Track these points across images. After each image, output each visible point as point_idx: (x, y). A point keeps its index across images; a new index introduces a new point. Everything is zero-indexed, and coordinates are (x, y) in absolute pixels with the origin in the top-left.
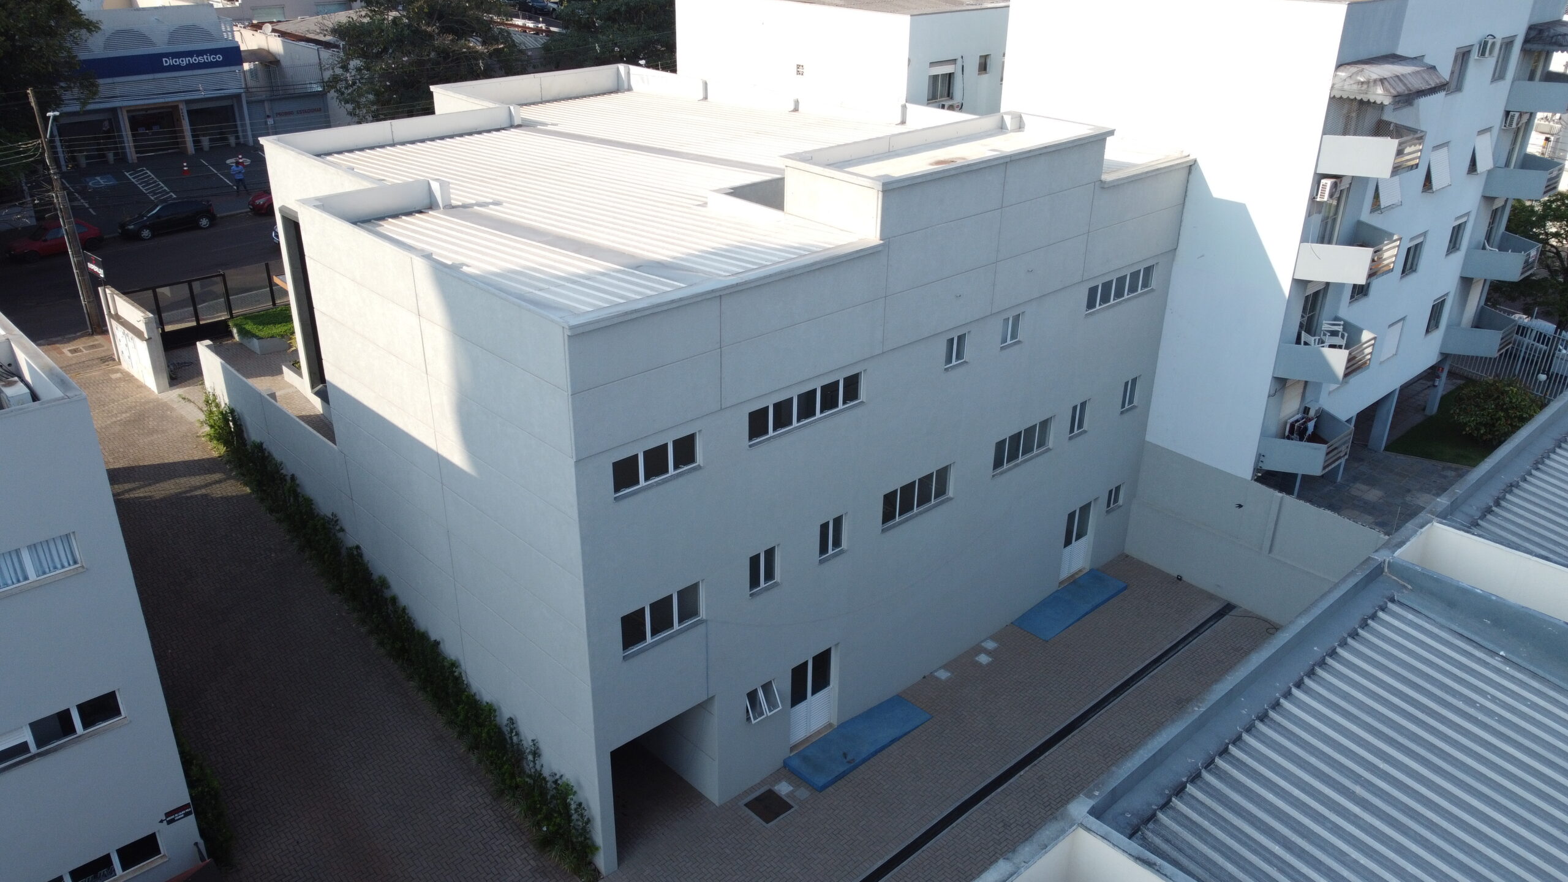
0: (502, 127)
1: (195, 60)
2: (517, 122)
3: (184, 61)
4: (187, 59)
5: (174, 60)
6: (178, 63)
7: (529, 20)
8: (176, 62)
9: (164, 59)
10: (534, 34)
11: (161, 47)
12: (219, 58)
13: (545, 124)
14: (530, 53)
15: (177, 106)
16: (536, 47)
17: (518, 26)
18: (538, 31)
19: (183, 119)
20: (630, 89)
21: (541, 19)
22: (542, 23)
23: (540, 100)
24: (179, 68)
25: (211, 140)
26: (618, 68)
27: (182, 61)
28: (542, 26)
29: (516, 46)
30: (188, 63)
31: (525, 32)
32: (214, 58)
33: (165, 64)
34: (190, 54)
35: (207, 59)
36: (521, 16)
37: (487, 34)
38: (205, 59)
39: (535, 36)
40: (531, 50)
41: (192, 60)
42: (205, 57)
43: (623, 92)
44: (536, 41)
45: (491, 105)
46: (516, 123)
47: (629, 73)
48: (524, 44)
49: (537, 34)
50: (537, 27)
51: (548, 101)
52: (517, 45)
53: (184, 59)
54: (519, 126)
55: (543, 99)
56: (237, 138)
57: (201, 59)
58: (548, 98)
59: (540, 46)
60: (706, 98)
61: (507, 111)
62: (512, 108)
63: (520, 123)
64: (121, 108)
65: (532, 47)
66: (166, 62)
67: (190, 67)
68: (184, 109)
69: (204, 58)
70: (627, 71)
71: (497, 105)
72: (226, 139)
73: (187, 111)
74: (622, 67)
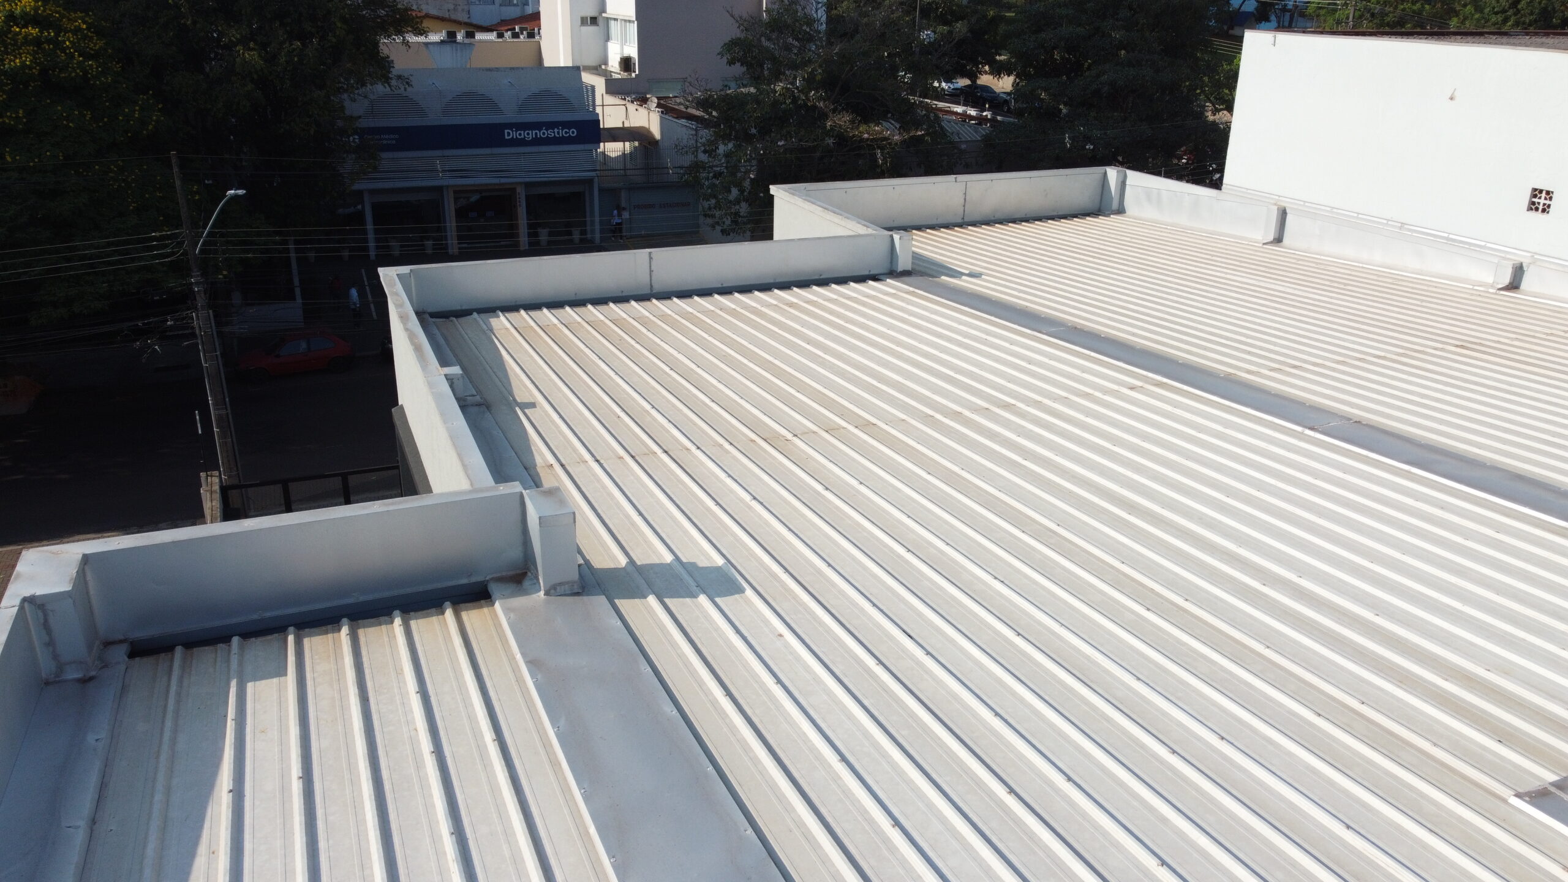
0: (873, 272)
1: (544, 134)
2: (904, 262)
3: (530, 135)
4: (534, 132)
5: (518, 132)
6: (522, 137)
7: (972, 108)
8: (520, 134)
9: (506, 131)
10: (976, 124)
11: (510, 115)
12: (573, 132)
13: (956, 274)
14: (963, 146)
15: (514, 190)
16: (974, 139)
17: (956, 113)
18: (981, 120)
19: (520, 205)
20: (1121, 211)
21: (987, 106)
22: (988, 111)
23: (960, 221)
24: (522, 143)
25: (550, 234)
26: (1105, 173)
27: (528, 134)
28: (987, 114)
29: (945, 135)
30: (534, 136)
31: (965, 121)
32: (566, 133)
33: (506, 137)
34: (538, 126)
35: (558, 133)
36: (962, 102)
37: (906, 116)
38: (556, 133)
39: (976, 126)
40: (967, 142)
41: (540, 134)
42: (556, 130)
43: (1108, 215)
44: (976, 132)
45: (860, 229)
46: (901, 267)
47: (1123, 185)
48: (958, 134)
49: (980, 124)
50: (981, 115)
51: (974, 224)
52: (948, 134)
53: (530, 132)
54: (906, 274)
55: (966, 220)
56: (584, 232)
57: (550, 133)
58: (976, 217)
59: (979, 139)
60: (1278, 240)
61: (889, 239)
62: (896, 237)
63: (909, 267)
64: (447, 187)
65: (969, 139)
66: (509, 134)
67: (537, 142)
68: (521, 193)
69: (554, 132)
70: (1121, 180)
71: (870, 231)
72: (570, 233)
73: (526, 195)
74: (1112, 173)
